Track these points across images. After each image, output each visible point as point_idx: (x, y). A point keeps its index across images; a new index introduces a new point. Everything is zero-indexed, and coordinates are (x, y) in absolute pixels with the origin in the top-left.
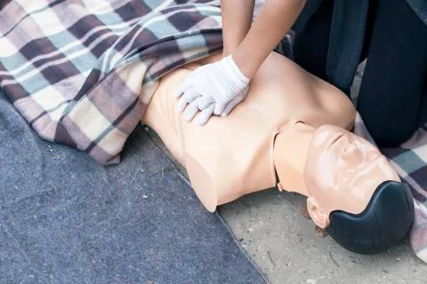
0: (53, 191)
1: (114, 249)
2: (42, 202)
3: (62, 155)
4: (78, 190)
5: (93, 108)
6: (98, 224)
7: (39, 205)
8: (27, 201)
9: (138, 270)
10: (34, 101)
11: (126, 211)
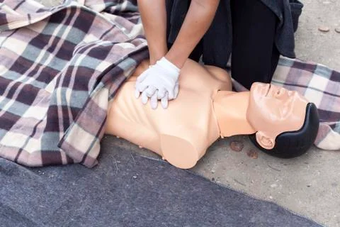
0: (71, 198)
1: (144, 217)
2: (68, 208)
3: (54, 173)
4: (87, 191)
5: (81, 130)
6: (120, 206)
7: (68, 211)
8: (58, 212)
9: (170, 223)
10: (5, 146)
11: (129, 191)
